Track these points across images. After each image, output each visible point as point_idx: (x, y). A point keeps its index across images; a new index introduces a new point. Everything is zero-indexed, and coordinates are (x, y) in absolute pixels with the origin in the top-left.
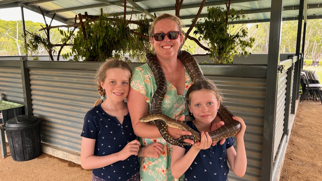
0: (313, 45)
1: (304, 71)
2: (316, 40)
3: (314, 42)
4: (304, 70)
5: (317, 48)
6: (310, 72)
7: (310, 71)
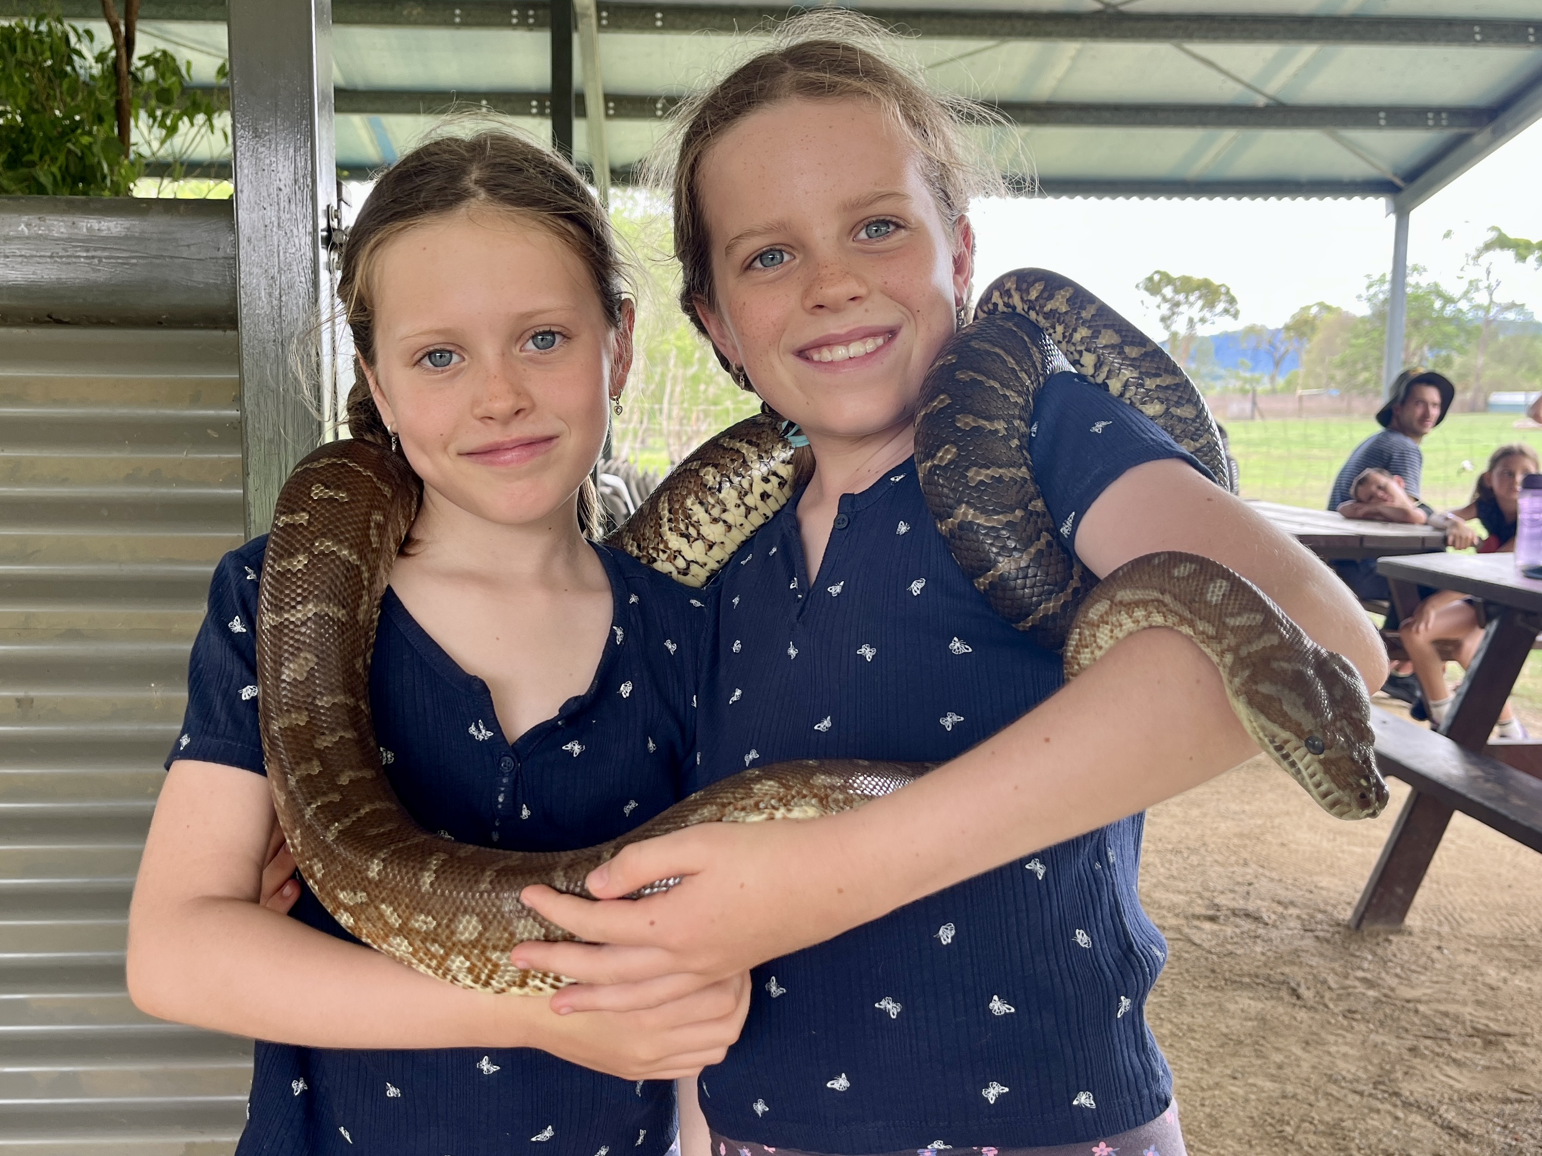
0: (663, 375)
1: (616, 474)
2: (678, 348)
3: (665, 361)
4: (618, 469)
5: (682, 393)
6: (644, 479)
7: (646, 473)
